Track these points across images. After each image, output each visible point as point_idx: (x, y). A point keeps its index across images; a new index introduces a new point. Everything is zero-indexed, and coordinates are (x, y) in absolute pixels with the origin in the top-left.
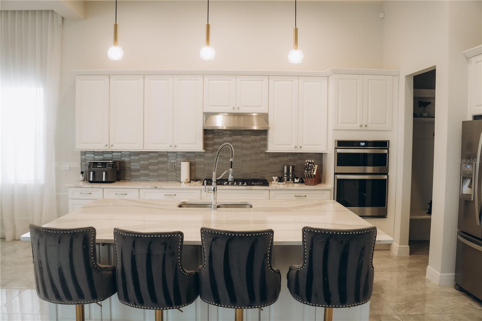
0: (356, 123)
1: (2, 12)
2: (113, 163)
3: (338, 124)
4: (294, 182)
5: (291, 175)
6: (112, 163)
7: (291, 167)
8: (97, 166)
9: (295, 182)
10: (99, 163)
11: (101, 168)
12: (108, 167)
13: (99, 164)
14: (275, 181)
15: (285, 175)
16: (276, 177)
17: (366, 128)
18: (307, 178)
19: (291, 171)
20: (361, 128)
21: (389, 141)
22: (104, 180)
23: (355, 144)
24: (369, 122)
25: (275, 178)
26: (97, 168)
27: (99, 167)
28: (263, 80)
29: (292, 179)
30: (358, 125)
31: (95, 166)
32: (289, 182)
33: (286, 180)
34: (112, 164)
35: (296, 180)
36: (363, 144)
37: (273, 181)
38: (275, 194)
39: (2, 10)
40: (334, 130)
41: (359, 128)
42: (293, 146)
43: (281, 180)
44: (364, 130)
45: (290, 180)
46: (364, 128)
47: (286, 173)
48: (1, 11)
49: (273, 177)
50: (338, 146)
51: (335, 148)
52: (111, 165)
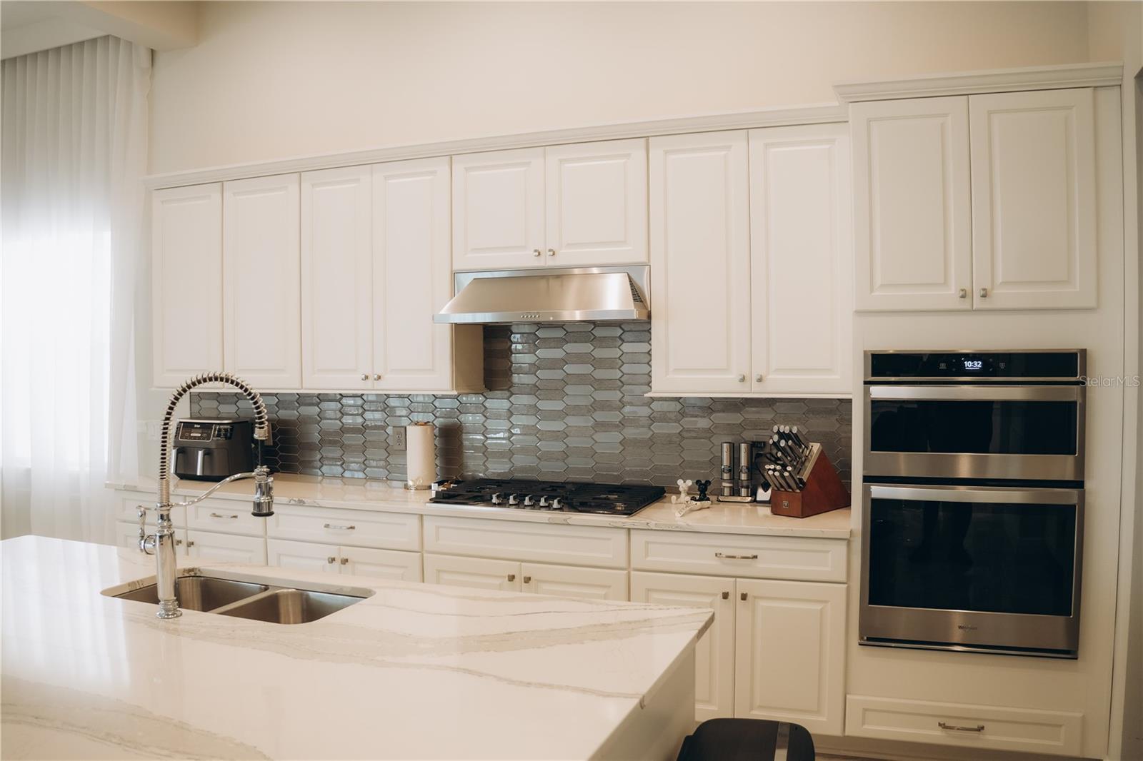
0: (945, 283)
1: (6, 65)
2: (229, 427)
3: (872, 290)
4: (755, 501)
5: (744, 477)
6: (226, 427)
7: (743, 446)
8: (192, 435)
9: (758, 499)
10: (196, 426)
11: (199, 438)
12: (213, 436)
13: (197, 428)
14: (683, 495)
15: (726, 476)
16: (689, 483)
17: (986, 304)
18: (779, 490)
19: (744, 462)
20: (966, 305)
21: (1084, 352)
22: (199, 473)
23: (943, 366)
24: (999, 280)
25: (684, 485)
26: (191, 438)
27: (195, 438)
28: (629, 155)
29: (747, 487)
30: (953, 291)
31: (187, 434)
32: (739, 499)
33: (727, 492)
34: (226, 430)
35: (763, 495)
36: (978, 365)
37: (678, 492)
38: (647, 543)
39: (5, 57)
40: (859, 313)
41: (957, 304)
42: (733, 376)
43: (703, 491)
44: (975, 311)
45: (744, 491)
46: (978, 303)
47: (727, 468)
48: (3, 61)
49: (680, 482)
50: (873, 375)
51: (866, 383)
52: (223, 432)
